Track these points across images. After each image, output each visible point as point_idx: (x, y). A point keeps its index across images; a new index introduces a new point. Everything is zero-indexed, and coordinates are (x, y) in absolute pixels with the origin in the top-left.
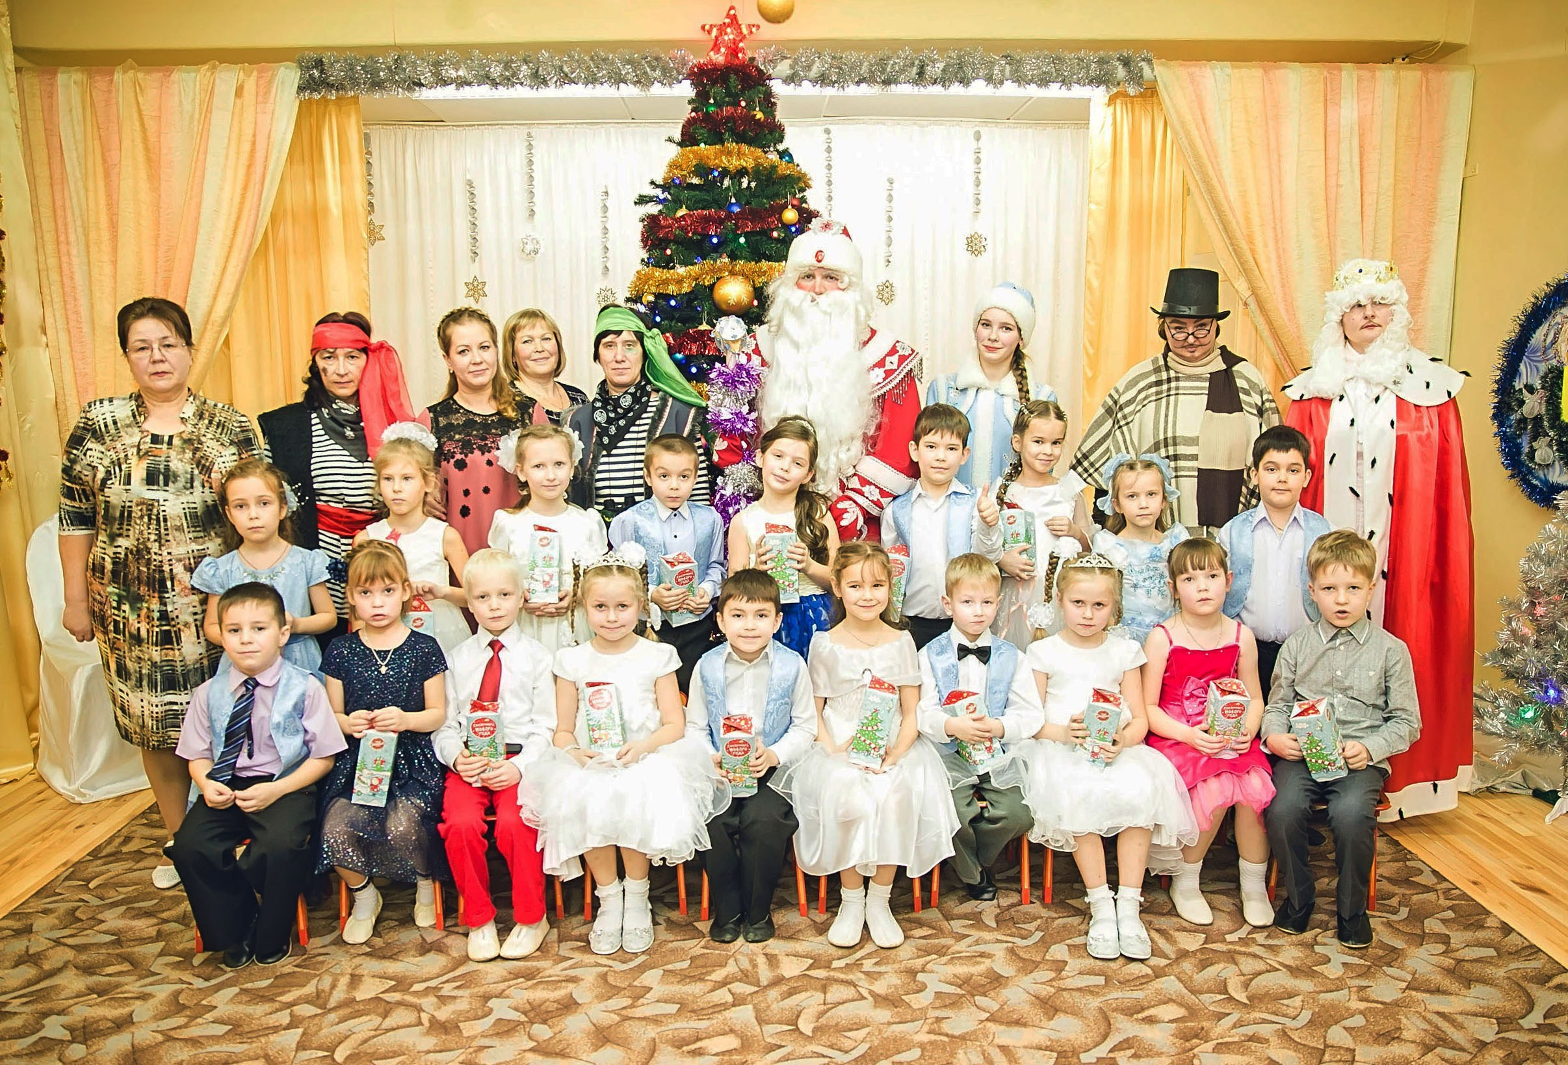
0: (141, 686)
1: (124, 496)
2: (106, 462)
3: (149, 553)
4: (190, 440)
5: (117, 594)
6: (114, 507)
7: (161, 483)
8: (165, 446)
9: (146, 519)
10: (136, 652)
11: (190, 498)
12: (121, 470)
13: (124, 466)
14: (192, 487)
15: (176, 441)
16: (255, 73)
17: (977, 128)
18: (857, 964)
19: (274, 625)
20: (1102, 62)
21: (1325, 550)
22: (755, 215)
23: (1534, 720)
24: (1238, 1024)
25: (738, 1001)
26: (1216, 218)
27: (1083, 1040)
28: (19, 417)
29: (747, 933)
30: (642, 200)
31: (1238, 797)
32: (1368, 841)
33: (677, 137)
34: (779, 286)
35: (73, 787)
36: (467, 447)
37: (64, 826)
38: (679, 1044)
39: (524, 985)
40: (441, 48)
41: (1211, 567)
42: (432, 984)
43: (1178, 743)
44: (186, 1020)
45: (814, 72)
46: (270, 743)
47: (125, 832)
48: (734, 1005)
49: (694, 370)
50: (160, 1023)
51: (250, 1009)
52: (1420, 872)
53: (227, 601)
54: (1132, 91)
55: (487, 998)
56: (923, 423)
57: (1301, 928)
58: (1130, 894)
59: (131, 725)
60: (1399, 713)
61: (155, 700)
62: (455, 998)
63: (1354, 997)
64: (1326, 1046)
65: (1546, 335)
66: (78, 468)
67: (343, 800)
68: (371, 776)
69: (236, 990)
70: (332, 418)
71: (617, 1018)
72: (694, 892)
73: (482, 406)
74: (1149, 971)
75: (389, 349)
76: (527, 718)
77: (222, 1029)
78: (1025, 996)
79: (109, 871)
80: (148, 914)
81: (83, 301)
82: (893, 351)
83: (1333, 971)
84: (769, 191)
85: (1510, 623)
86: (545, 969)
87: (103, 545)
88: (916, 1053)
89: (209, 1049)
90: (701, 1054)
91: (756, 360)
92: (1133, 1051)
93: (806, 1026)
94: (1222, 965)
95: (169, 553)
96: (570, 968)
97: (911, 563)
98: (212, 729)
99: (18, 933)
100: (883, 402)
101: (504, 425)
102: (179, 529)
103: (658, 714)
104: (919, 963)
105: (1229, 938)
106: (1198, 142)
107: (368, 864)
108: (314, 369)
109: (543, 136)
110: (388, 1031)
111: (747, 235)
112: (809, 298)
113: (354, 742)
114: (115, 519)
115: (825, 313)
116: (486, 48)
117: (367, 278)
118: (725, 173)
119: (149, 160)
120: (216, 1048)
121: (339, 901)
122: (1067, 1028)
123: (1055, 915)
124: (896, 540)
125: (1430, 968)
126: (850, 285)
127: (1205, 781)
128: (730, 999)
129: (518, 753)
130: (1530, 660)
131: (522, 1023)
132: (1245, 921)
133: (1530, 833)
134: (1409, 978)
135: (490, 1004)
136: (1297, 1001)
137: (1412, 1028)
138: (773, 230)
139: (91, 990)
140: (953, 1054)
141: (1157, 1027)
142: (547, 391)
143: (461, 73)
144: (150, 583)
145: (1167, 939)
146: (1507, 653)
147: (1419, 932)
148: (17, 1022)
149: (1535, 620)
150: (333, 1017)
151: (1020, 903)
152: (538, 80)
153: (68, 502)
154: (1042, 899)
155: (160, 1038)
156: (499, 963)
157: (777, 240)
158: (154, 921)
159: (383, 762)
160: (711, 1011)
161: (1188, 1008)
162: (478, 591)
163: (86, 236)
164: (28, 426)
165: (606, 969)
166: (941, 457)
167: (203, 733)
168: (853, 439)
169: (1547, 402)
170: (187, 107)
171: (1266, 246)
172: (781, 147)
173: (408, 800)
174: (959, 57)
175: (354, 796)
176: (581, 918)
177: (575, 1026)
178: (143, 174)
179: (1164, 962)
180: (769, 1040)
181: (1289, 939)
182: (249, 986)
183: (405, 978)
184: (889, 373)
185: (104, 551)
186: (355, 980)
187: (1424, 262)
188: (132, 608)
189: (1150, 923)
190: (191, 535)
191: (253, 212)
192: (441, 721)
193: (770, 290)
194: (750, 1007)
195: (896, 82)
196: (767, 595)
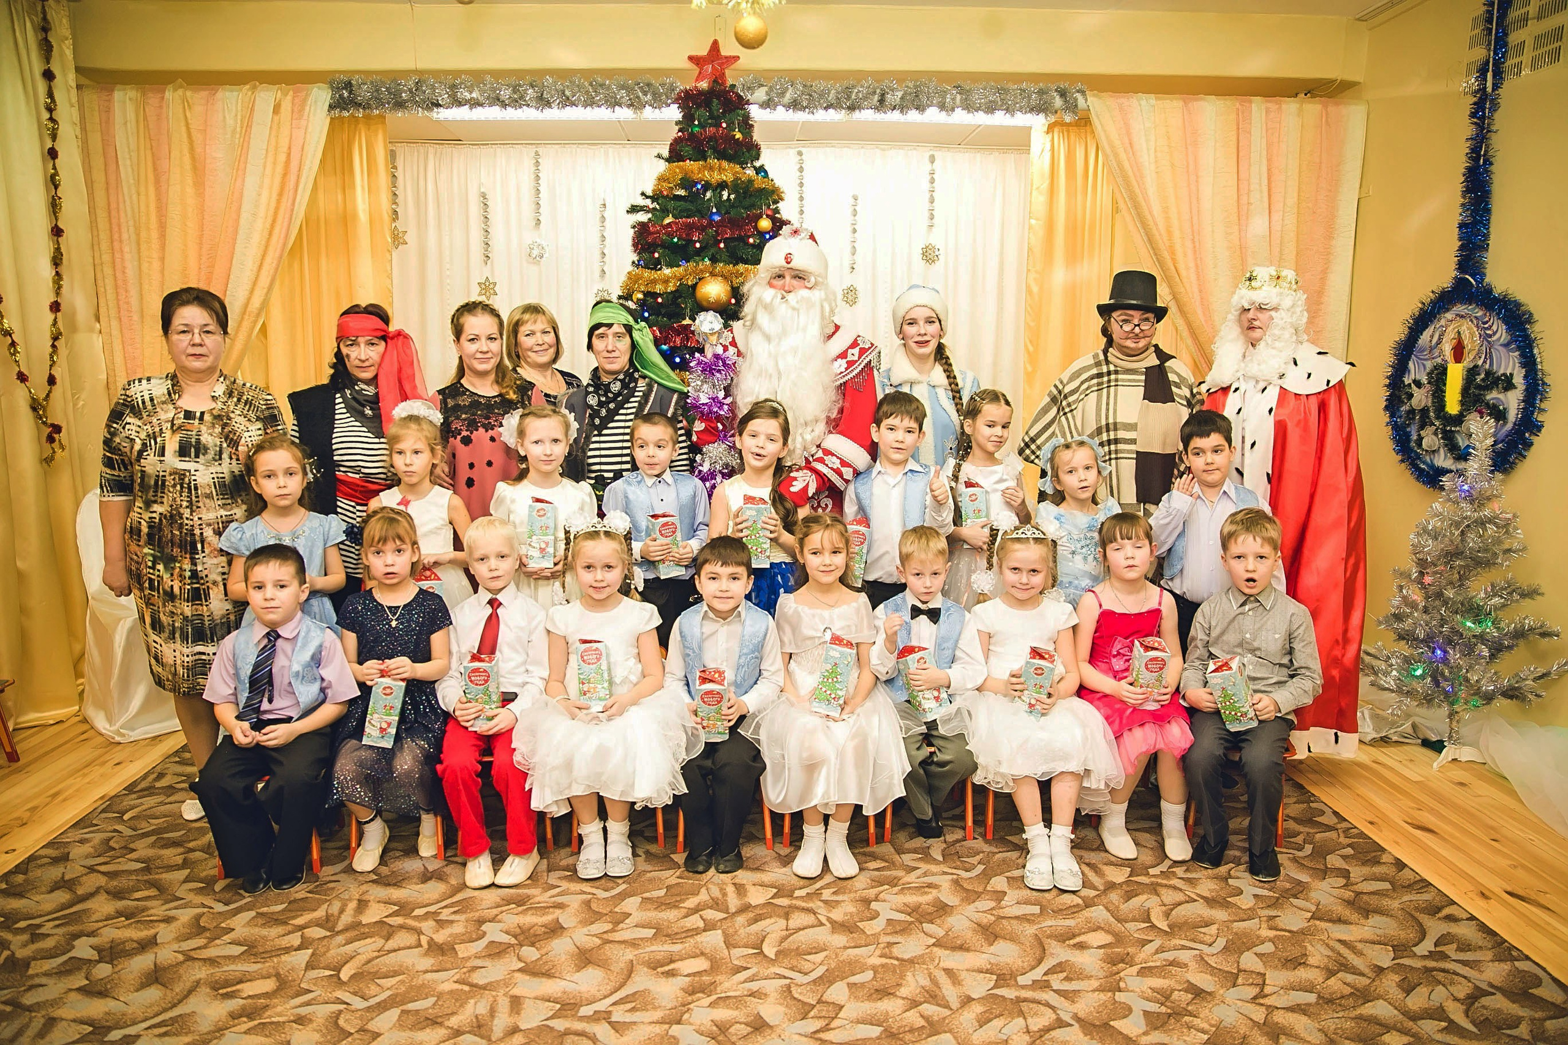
0: (174, 638)
1: (159, 467)
2: (143, 435)
3: (181, 518)
4: (219, 416)
5: (152, 555)
6: (150, 477)
7: (193, 454)
8: (197, 421)
9: (178, 487)
10: (170, 607)
11: (219, 469)
12: (156, 443)
13: (159, 440)
14: (220, 459)
15: (207, 417)
16: (291, 93)
17: (931, 153)
18: (817, 894)
19: (296, 583)
20: (1041, 92)
21: (1237, 523)
22: (734, 223)
23: (1423, 677)
24: (1160, 950)
25: (709, 926)
26: (1142, 231)
27: (1020, 964)
28: (73, 395)
29: (718, 865)
30: (634, 209)
31: (1160, 745)
32: (1276, 785)
33: (666, 153)
34: (753, 286)
35: (114, 728)
36: (472, 425)
37: (104, 763)
38: (654, 965)
39: (515, 911)
40: (457, 73)
41: (1138, 538)
42: (432, 909)
43: (1106, 696)
44: (205, 941)
45: (788, 97)
46: (289, 689)
47: (158, 769)
48: (704, 931)
49: (678, 360)
50: (182, 944)
51: (264, 932)
52: (1323, 813)
53: (253, 561)
54: (1068, 119)
55: (481, 922)
56: (885, 408)
57: (1216, 862)
58: (1063, 831)
59: (164, 673)
60: (1303, 671)
61: (186, 651)
62: (452, 922)
63: (1264, 925)
64: (1240, 971)
65: (1432, 336)
66: (117, 440)
67: (354, 742)
68: (381, 720)
69: (253, 913)
70: (354, 398)
71: (598, 941)
72: (671, 827)
73: (487, 389)
74: (1080, 901)
75: (406, 337)
76: (523, 669)
77: (238, 950)
78: (968, 923)
79: (142, 804)
80: (175, 844)
81: (134, 292)
82: (854, 344)
83: (1245, 902)
84: (747, 202)
85: (1401, 591)
86: (534, 896)
87: (139, 510)
88: (870, 974)
89: (226, 968)
90: (674, 975)
91: (732, 350)
92: (1065, 974)
93: (769, 950)
94: (1145, 897)
95: (200, 519)
96: (558, 895)
97: (871, 534)
98: (237, 675)
99: (56, 861)
100: (844, 389)
101: (506, 405)
102: (209, 496)
103: (640, 666)
104: (872, 892)
105: (1152, 871)
106: (1126, 165)
107: (375, 798)
108: (339, 355)
109: (550, 156)
110: (390, 952)
111: (726, 241)
112: (780, 296)
113: (365, 689)
114: (150, 487)
115: (794, 309)
116: (497, 74)
117: (390, 277)
118: (707, 186)
119: (195, 168)
120: (232, 967)
121: (350, 832)
122: (1005, 953)
123: (996, 850)
124: (858, 512)
125: (1333, 899)
126: (816, 284)
127: (1130, 730)
128: (701, 924)
129: (513, 700)
130: (1419, 623)
131: (512, 945)
132: (1167, 857)
133: (1420, 779)
134: (1313, 908)
135: (484, 928)
136: (1213, 929)
137: (1317, 954)
138: (749, 237)
139: (120, 914)
140: (902, 976)
141: (1087, 952)
142: (545, 377)
143: (474, 95)
144: (182, 546)
145: (1096, 872)
146: (1398, 617)
147: (1322, 867)
148: (49, 943)
149: (1424, 587)
150: (340, 939)
151: (964, 839)
152: (543, 102)
153: (108, 471)
154: (984, 836)
155: (181, 957)
156: (493, 890)
157: (753, 246)
158: (180, 850)
159: (392, 707)
160: (684, 935)
161: (1115, 935)
162: (478, 554)
163: (138, 235)
164: (81, 403)
165: (590, 896)
166: (900, 438)
167: (228, 680)
168: (817, 421)
169: (1433, 395)
170: (230, 121)
171: (1185, 255)
172: (757, 164)
173: (413, 741)
174: (916, 87)
175: (364, 738)
176: (568, 850)
177: (560, 948)
178: (189, 181)
179: (1093, 893)
180: (736, 962)
181: (1205, 872)
182: (265, 910)
183: (408, 903)
184: (850, 364)
185: (141, 516)
186: (362, 905)
187: (1325, 272)
188: (166, 568)
189: (1081, 857)
190: (220, 502)
191: (287, 216)
192: (445, 672)
193: (745, 289)
194: (720, 932)
195: (860, 108)
196: (739, 560)
